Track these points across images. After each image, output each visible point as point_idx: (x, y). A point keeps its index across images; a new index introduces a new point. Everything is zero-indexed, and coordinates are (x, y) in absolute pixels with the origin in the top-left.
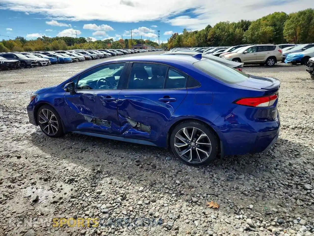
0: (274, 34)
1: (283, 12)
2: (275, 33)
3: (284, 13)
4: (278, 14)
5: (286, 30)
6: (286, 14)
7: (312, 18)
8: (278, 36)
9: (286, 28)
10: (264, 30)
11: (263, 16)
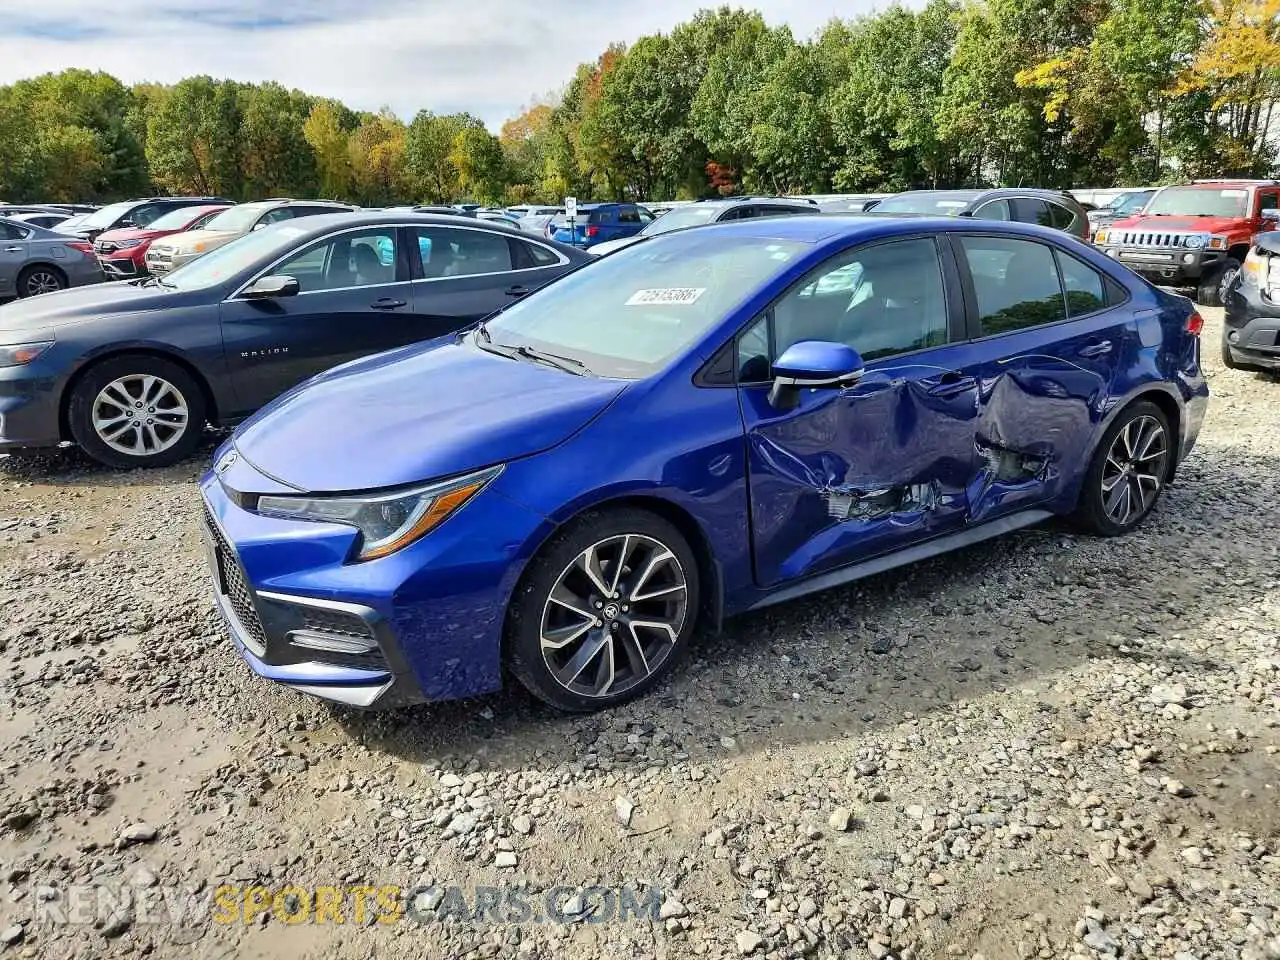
0: (109, 160)
1: (108, 76)
2: (112, 156)
3: (113, 79)
4: (85, 76)
5: (155, 148)
6: (119, 84)
7: (238, 112)
8: (127, 170)
9: (155, 143)
10: (58, 138)
11: (20, 78)
